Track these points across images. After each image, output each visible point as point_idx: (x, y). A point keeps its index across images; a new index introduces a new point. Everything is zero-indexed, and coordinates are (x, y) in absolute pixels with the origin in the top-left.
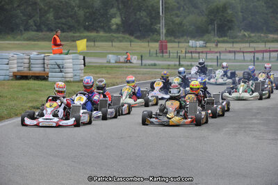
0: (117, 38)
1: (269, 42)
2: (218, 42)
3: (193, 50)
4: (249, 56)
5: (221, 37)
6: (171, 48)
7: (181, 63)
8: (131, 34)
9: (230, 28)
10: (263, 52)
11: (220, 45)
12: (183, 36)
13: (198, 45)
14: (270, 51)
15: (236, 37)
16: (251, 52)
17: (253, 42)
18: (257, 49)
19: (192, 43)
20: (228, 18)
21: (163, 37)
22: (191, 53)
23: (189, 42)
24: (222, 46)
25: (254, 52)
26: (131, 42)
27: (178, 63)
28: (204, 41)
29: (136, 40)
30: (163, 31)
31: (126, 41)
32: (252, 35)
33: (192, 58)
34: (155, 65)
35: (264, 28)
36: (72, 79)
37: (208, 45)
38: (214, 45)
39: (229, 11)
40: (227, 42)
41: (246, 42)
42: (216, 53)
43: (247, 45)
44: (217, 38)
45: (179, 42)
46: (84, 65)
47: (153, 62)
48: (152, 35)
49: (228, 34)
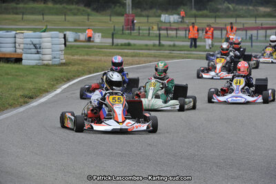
0: (71, 10)
3: (168, 26)
5: (200, 10)
6: (139, 23)
8: (88, 5)
10: (257, 29)
12: (151, 8)
13: (172, 20)
15: (218, 10)
17: (239, 16)
18: (246, 26)
19: (164, 17)
21: (129, 10)
23: (160, 16)
26: (88, 15)
27: (157, 42)
29: (94, 13)
31: (82, 14)
32: (237, 7)
33: (168, 36)
34: (129, 45)
37: (187, 20)
40: (206, 16)
43: (233, 20)
44: (194, 12)
45: (148, 16)
48: (113, 6)
49: (208, 7)
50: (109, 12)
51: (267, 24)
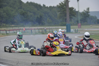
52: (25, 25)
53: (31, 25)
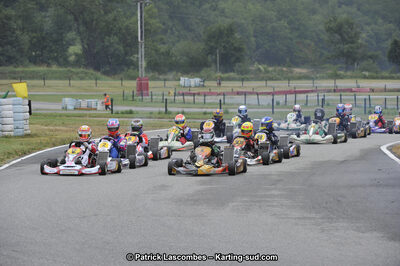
0: (77, 73)
1: (294, 78)
2: (222, 79)
3: (186, 90)
4: (266, 100)
5: (226, 72)
6: (154, 87)
7: (169, 109)
8: (97, 69)
9: (238, 60)
10: (286, 93)
11: (224, 83)
12: (171, 70)
13: (193, 84)
14: (296, 92)
15: (247, 72)
16: (269, 94)
17: (271, 79)
18: (276, 90)
19: (184, 80)
20: (236, 45)
21: (142, 73)
22: (183, 94)
23: (179, 80)
24: (227, 86)
25: (273, 94)
26: (96, 80)
27: (164, 109)
28: (201, 77)
29: (103, 77)
30: (143, 64)
31: (90, 79)
32: (270, 69)
33: (184, 102)
34: (131, 112)
35: (288, 60)
36: (12, 133)
37: (207, 83)
38: (215, 84)
39: (237, 35)
41: (262, 79)
42: (219, 94)
43: (263, 83)
44: (219, 74)
45: (165, 80)
46: (30, 112)
47: (128, 108)
48: (126, 69)
49: (235, 68)
50: (121, 76)
51: (301, 87)
52: (342, 72)
53: (367, 74)
